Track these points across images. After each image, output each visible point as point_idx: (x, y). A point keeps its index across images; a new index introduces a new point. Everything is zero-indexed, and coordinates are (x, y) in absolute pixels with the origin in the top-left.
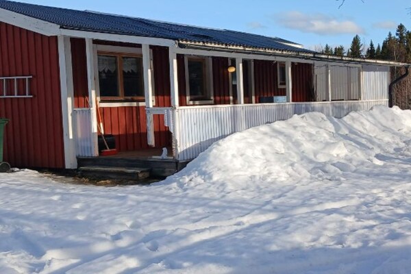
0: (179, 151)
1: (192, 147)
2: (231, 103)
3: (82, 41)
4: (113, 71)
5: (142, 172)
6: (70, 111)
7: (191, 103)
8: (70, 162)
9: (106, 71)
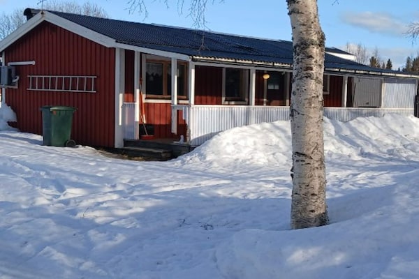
0: (192, 138)
1: (203, 136)
2: (265, 105)
3: (133, 52)
4: (160, 74)
5: (164, 153)
6: (121, 104)
7: (227, 103)
8: (118, 143)
9: (154, 74)
